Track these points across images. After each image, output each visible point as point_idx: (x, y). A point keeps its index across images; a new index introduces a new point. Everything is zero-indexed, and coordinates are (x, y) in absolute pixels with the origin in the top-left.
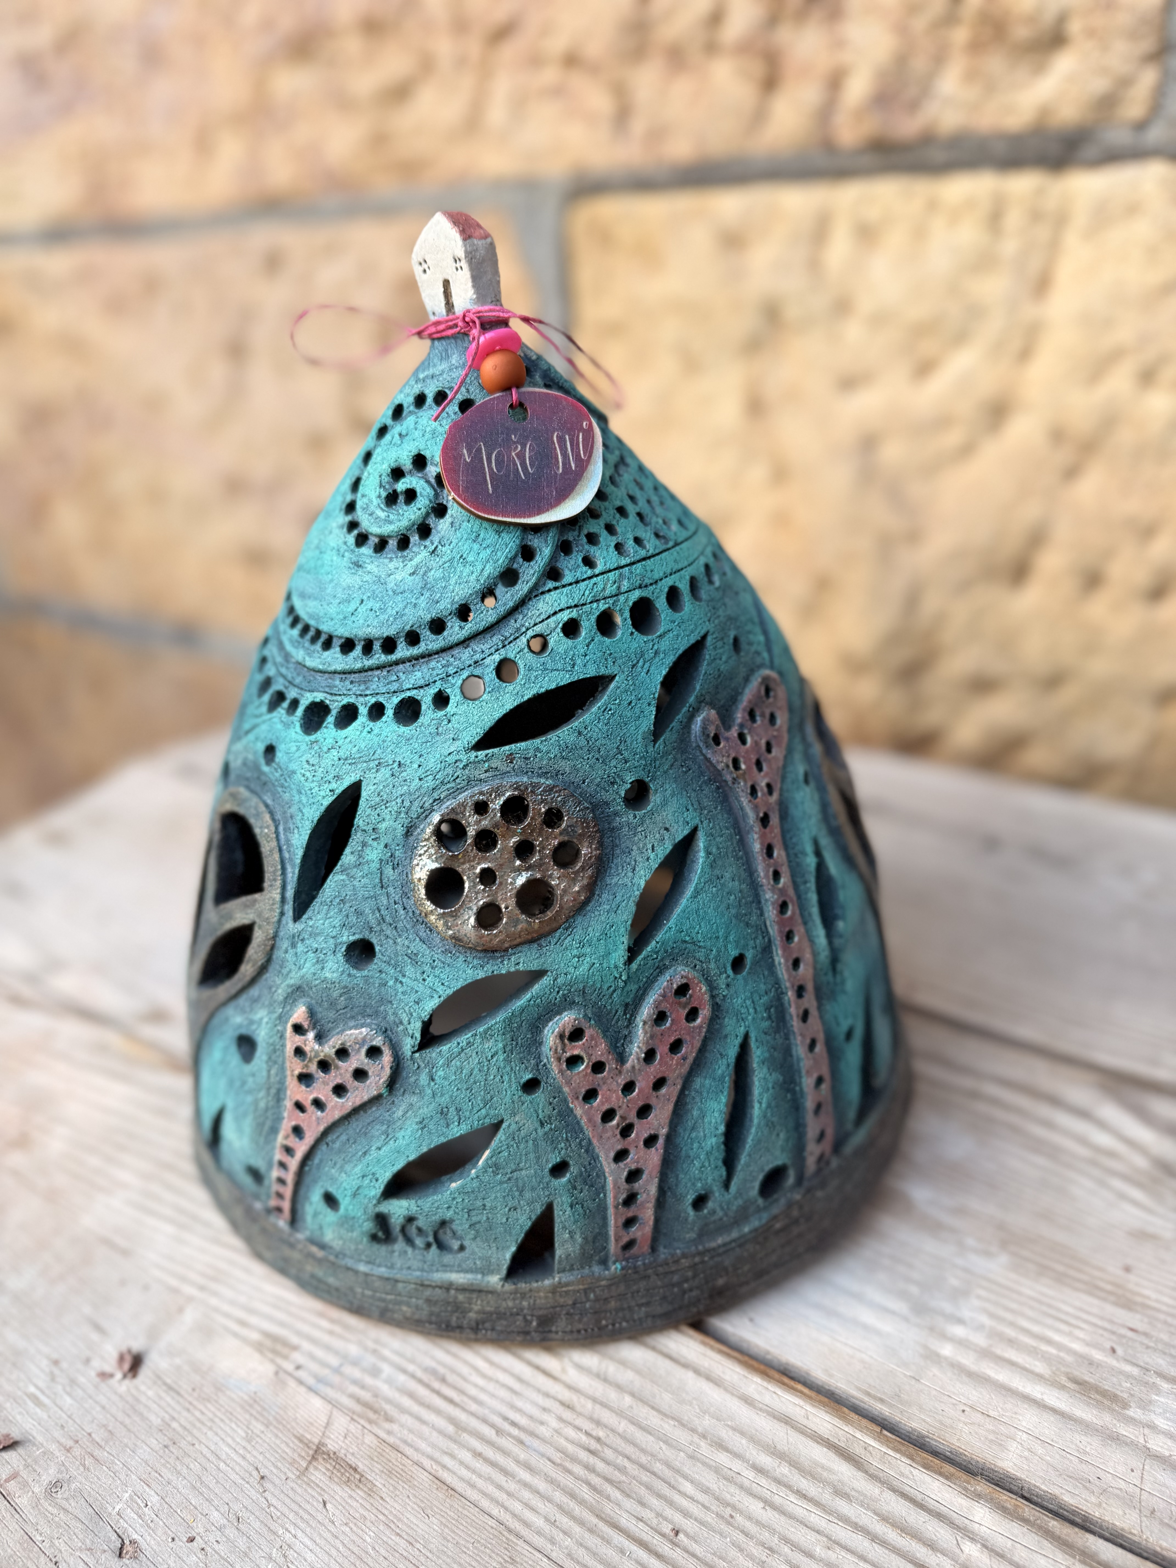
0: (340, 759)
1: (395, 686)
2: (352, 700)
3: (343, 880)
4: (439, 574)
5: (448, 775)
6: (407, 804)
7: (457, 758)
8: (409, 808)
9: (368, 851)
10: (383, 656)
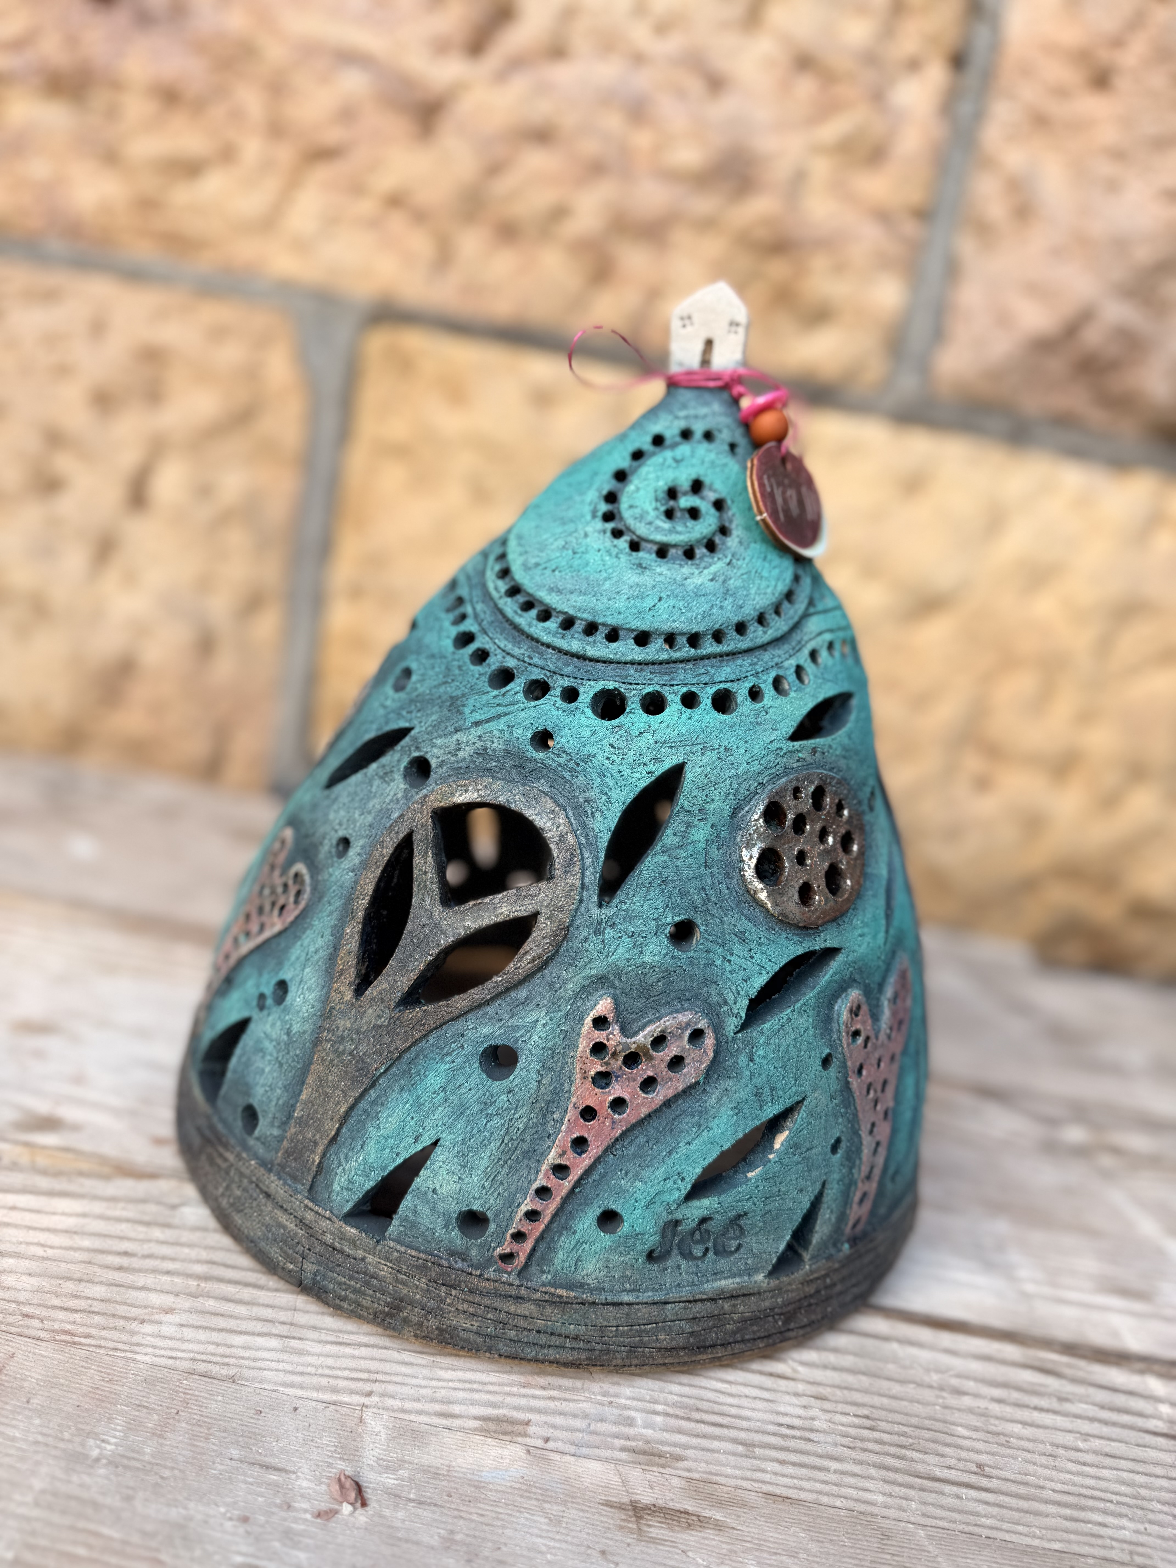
0: (656, 743)
1: (706, 679)
2: (658, 688)
3: (665, 861)
4: (739, 583)
5: (770, 761)
6: (735, 786)
7: (779, 746)
8: (737, 790)
9: (694, 831)
10: (693, 650)
